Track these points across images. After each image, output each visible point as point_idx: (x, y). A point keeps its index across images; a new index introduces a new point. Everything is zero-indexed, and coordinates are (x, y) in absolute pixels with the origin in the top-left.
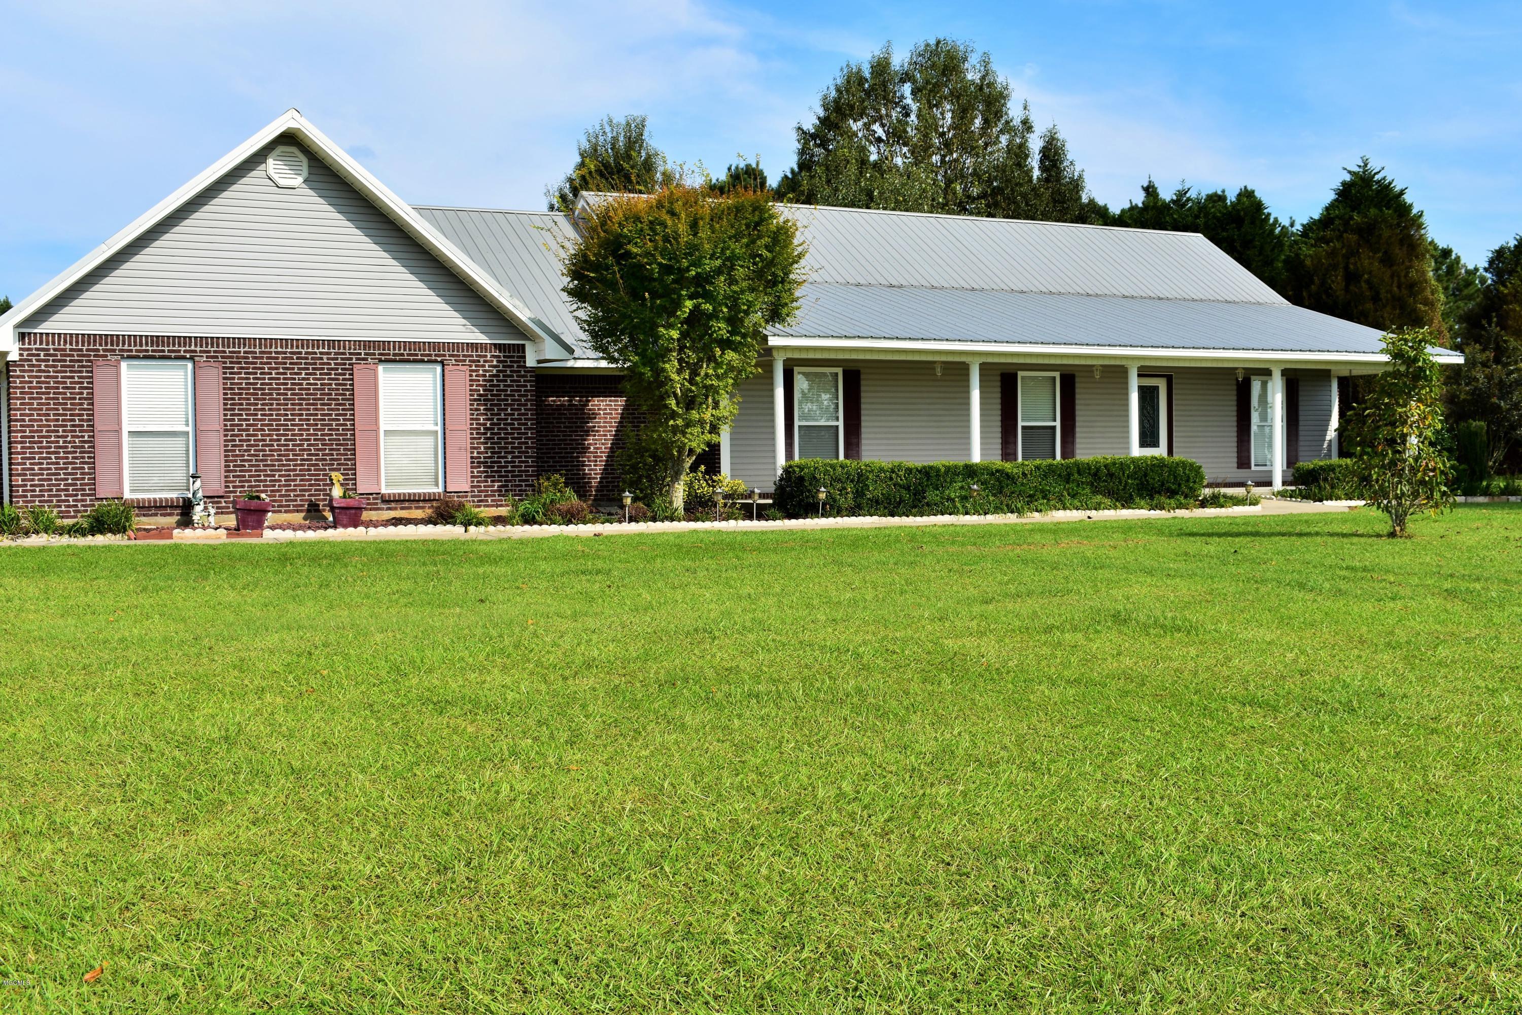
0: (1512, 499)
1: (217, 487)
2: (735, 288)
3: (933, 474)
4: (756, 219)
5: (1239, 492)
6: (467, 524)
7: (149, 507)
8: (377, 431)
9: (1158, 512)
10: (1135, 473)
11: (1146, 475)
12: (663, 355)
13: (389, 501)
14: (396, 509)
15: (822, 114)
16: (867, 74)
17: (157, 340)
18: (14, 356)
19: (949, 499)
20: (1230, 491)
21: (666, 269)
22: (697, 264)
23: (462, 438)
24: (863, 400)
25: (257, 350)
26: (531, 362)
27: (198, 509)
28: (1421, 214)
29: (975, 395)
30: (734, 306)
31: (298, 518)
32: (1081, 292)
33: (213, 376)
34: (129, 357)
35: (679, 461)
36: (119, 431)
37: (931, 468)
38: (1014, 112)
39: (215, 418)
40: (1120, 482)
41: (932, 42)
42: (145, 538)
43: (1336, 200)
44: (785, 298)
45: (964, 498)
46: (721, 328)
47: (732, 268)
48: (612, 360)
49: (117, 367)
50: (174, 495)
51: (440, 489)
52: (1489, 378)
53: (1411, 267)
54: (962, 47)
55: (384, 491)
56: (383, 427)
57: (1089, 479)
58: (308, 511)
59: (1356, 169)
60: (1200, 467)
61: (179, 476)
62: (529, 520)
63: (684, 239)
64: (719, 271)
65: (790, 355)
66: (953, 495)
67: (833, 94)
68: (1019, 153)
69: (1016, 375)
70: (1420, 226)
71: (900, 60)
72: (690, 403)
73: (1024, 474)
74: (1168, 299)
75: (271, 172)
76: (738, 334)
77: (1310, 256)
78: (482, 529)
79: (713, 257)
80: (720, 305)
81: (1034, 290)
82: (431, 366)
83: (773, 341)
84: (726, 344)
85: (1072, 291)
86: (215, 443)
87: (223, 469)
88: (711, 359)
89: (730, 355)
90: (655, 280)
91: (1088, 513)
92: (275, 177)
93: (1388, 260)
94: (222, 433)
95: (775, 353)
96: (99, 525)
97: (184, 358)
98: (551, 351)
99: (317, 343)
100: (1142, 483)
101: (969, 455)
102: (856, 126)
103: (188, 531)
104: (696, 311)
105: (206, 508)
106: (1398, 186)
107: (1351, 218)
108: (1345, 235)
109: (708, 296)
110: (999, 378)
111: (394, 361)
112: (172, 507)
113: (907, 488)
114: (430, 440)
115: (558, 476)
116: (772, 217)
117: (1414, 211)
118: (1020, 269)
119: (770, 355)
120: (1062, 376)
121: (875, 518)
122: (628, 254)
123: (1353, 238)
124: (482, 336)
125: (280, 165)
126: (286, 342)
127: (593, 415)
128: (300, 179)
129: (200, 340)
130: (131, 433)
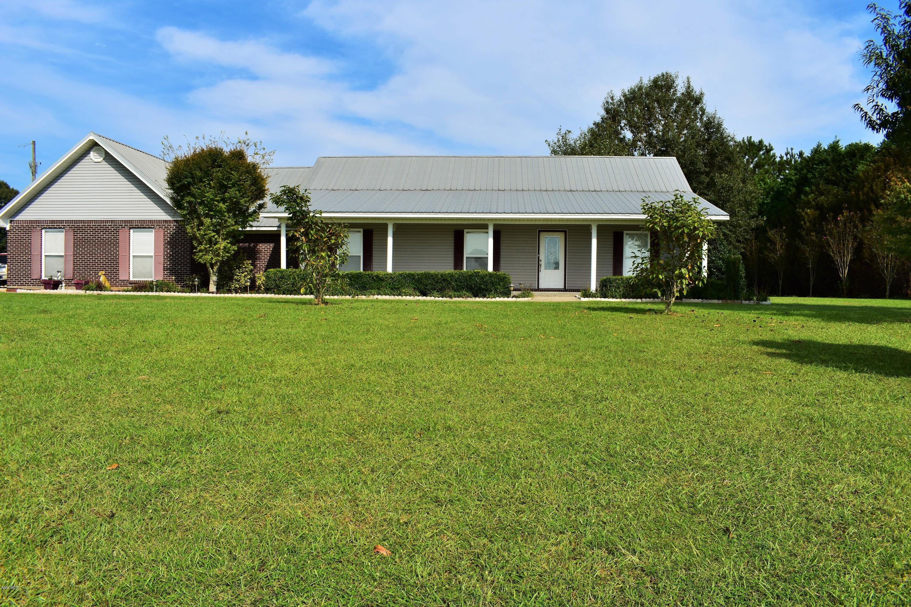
1: (70, 276)
8: (129, 255)
13: (132, 283)
17: (53, 222)
18: (8, 229)
23: (161, 259)
24: (374, 244)
25: (86, 225)
33: (71, 235)
34: (44, 228)
36: (41, 255)
39: (71, 251)
49: (41, 232)
51: (153, 279)
55: (131, 280)
56: (132, 254)
69: (463, 231)
75: (92, 156)
82: (151, 230)
86: (71, 259)
87: (73, 269)
92: (93, 158)
94: (73, 256)
97: (62, 228)
99: (107, 221)
105: (64, 284)
110: (453, 233)
111: (137, 228)
114: (150, 260)
124: (169, 217)
125: (95, 154)
126: (96, 221)
127: (259, 252)
128: (102, 159)
129: (67, 221)
130: (46, 256)
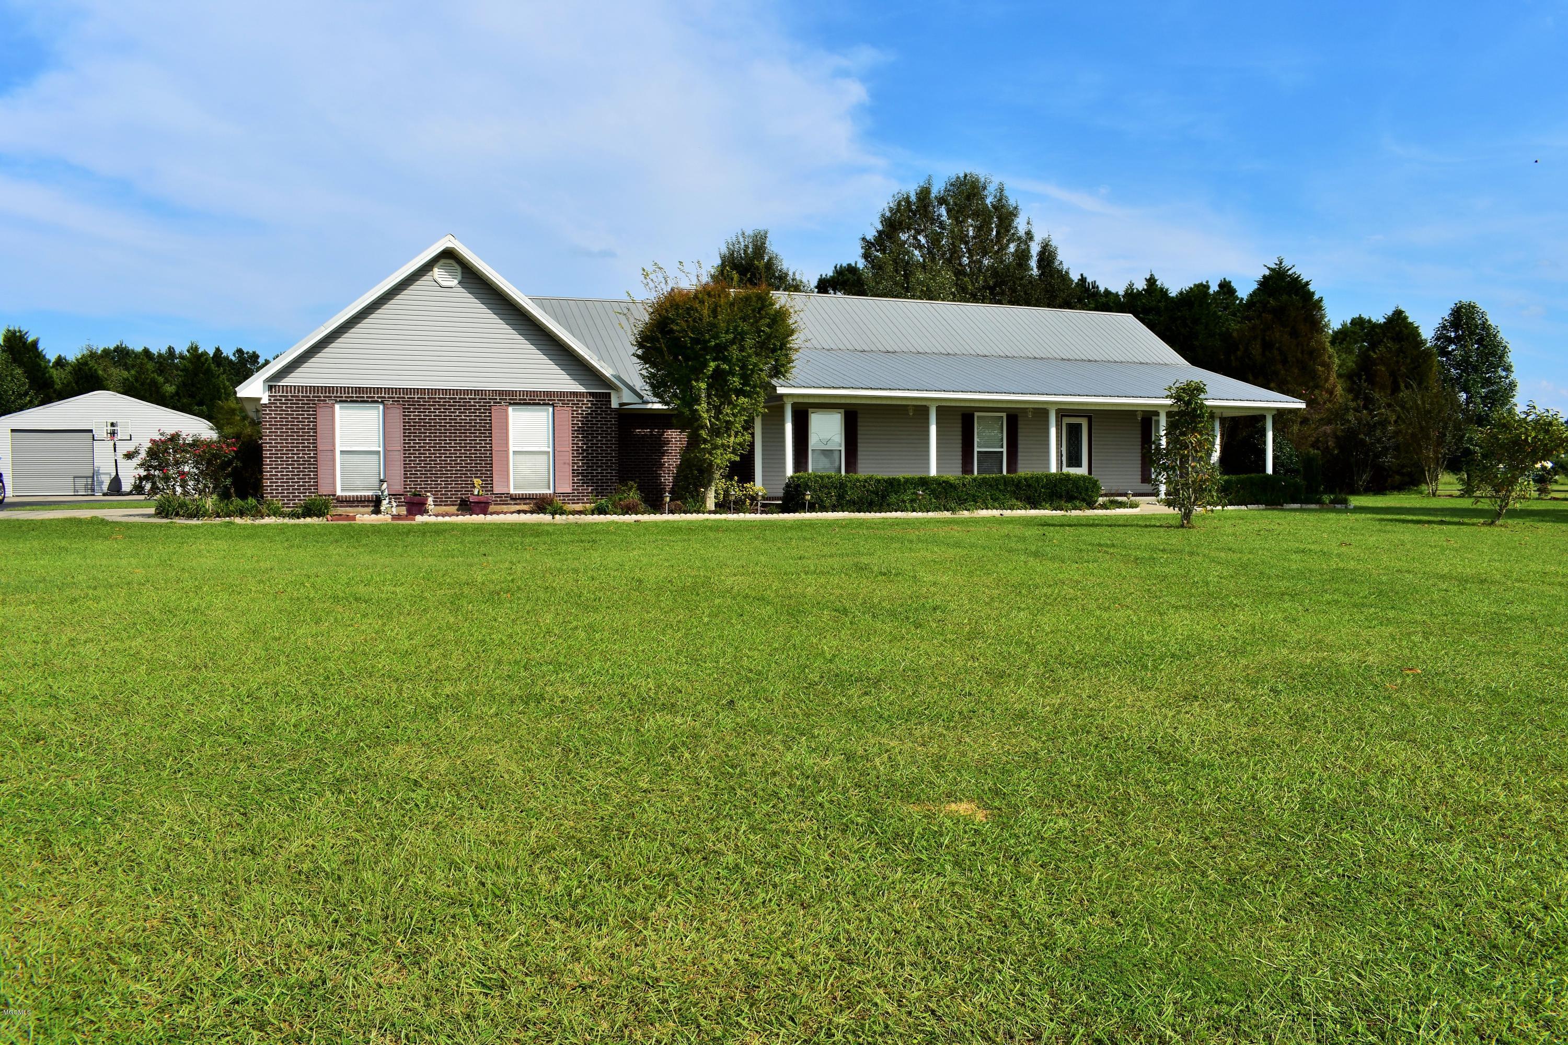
0: (1338, 506)
1: (398, 488)
2: (744, 354)
3: (895, 483)
4: (759, 305)
5: (1124, 499)
6: (553, 513)
7: (353, 501)
8: (507, 451)
9: (1059, 512)
10: (1047, 484)
11: (1055, 486)
12: (697, 401)
13: (515, 499)
14: (520, 504)
15: (880, 227)
16: (913, 198)
17: (359, 390)
18: (265, 400)
19: (904, 501)
20: (1120, 499)
21: (696, 341)
22: (716, 337)
23: (567, 455)
24: (859, 432)
25: (426, 396)
26: (614, 404)
27: (385, 502)
28: (1321, 300)
29: (933, 429)
30: (743, 367)
31: (454, 509)
32: (1030, 356)
33: (397, 414)
34: (341, 401)
35: (711, 474)
36: (333, 451)
37: (894, 479)
38: (1020, 225)
39: (398, 443)
40: (1036, 491)
41: (962, 175)
42: (338, 520)
43: (1258, 289)
44: (783, 360)
45: (912, 501)
46: (736, 381)
47: (743, 339)
48: (667, 403)
49: (333, 407)
50: (370, 493)
51: (551, 491)
52: (1359, 420)
53: (1312, 338)
54: (983, 180)
55: (512, 491)
56: (512, 449)
57: (1013, 488)
58: (460, 505)
59: (1273, 266)
60: (1097, 481)
61: (375, 481)
62: (601, 511)
63: (706, 320)
64: (733, 342)
65: (796, 400)
66: (905, 498)
67: (888, 214)
68: (1023, 256)
69: (973, 415)
70: (1320, 308)
71: (937, 189)
72: (715, 432)
73: (964, 485)
74: (1096, 361)
75: (436, 276)
76: (749, 385)
77: (1237, 330)
78: (564, 517)
79: (727, 332)
80: (734, 365)
81: (995, 354)
82: (545, 407)
83: (780, 391)
84: (739, 393)
85: (1023, 355)
86: (398, 458)
87: (403, 476)
88: (730, 403)
89: (742, 400)
90: (689, 348)
91: (1001, 512)
92: (439, 280)
93: (1294, 334)
94: (402, 452)
95: (785, 399)
96: (308, 511)
97: (377, 402)
98: (627, 397)
99: (466, 392)
100: (1053, 492)
101: (928, 471)
102: (903, 237)
103: (380, 516)
104: (717, 369)
105: (390, 502)
106: (1305, 278)
107: (1269, 302)
108: (1263, 315)
109: (725, 360)
110: (960, 417)
111: (520, 404)
112: (368, 501)
113: (877, 494)
114: (545, 457)
115: (632, 483)
116: (773, 304)
117: (1316, 297)
118: (987, 340)
119: (782, 400)
120: (1008, 416)
121: (846, 513)
122: (672, 331)
123: (1269, 317)
124: (581, 387)
125: (442, 272)
126: (445, 391)
127: (667, 442)
128: (456, 282)
129: (388, 390)
130: (342, 452)
